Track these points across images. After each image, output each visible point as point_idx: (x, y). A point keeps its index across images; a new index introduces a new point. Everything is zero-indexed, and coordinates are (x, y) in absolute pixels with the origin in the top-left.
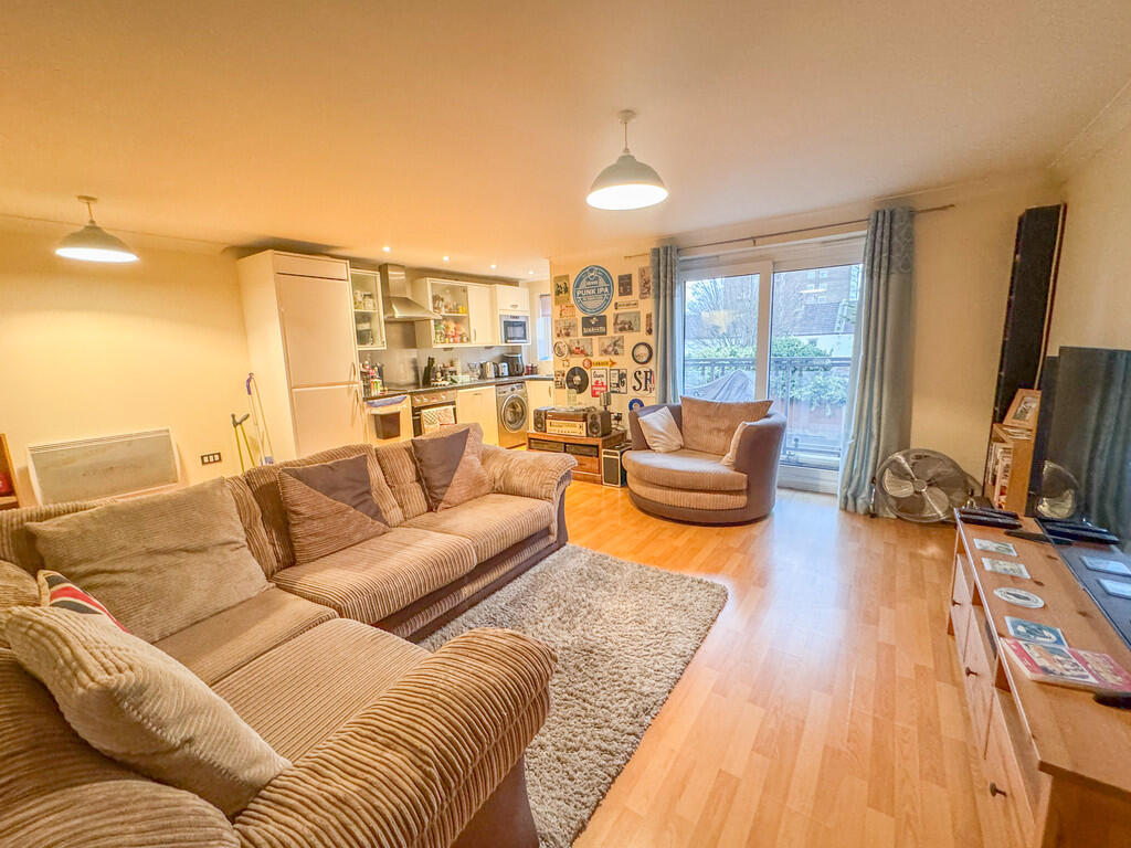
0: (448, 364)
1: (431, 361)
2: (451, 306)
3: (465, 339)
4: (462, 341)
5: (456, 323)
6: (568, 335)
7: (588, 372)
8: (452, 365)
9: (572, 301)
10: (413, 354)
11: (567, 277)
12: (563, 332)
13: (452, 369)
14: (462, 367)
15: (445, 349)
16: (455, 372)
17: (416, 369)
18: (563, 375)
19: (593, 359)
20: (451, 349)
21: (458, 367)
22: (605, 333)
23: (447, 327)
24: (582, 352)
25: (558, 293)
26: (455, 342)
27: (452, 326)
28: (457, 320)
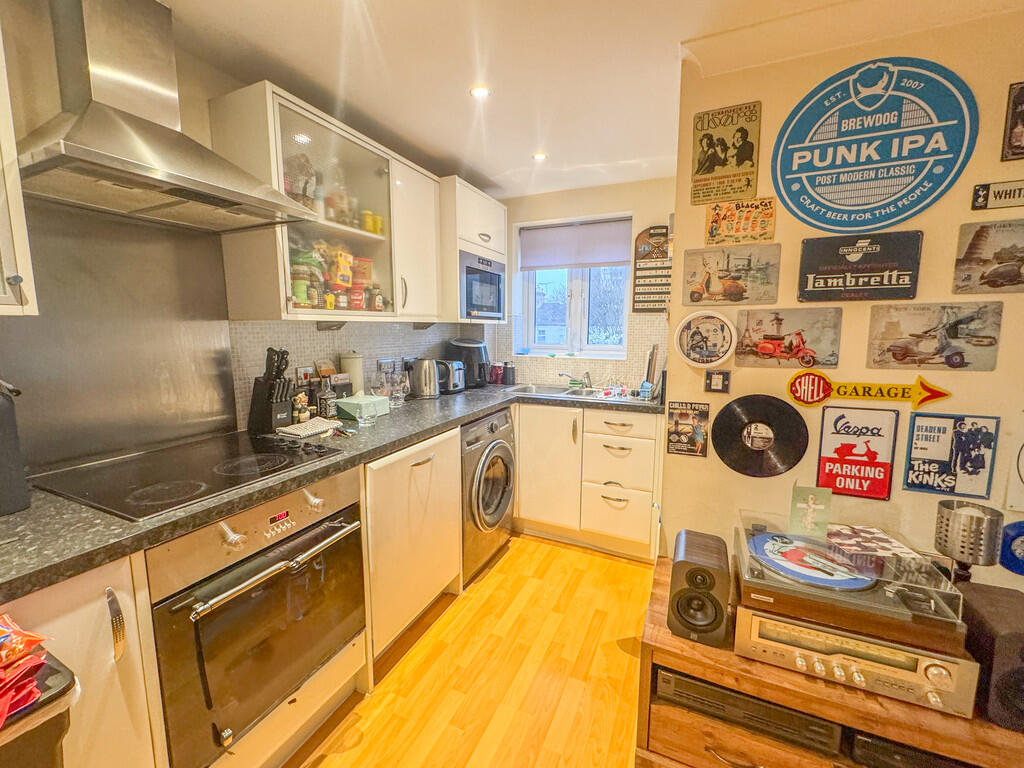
0: (327, 366)
1: (277, 361)
2: (345, 206)
3: (379, 301)
4: (370, 306)
5: (356, 256)
6: (735, 295)
7: (811, 415)
8: (340, 369)
9: (765, 188)
10: (216, 336)
11: (752, 110)
12: (717, 286)
13: (338, 379)
14: (366, 370)
15: (321, 326)
16: (347, 389)
17: (225, 382)
18: (704, 415)
19: (833, 376)
20: (340, 325)
21: (357, 372)
22: (910, 293)
23: (332, 263)
24: (793, 351)
25: (708, 163)
26: (351, 306)
27: (346, 261)
28: (360, 249)
